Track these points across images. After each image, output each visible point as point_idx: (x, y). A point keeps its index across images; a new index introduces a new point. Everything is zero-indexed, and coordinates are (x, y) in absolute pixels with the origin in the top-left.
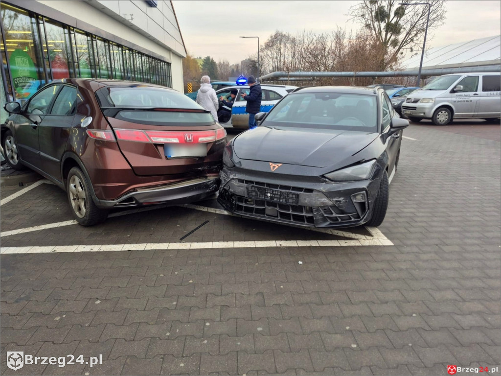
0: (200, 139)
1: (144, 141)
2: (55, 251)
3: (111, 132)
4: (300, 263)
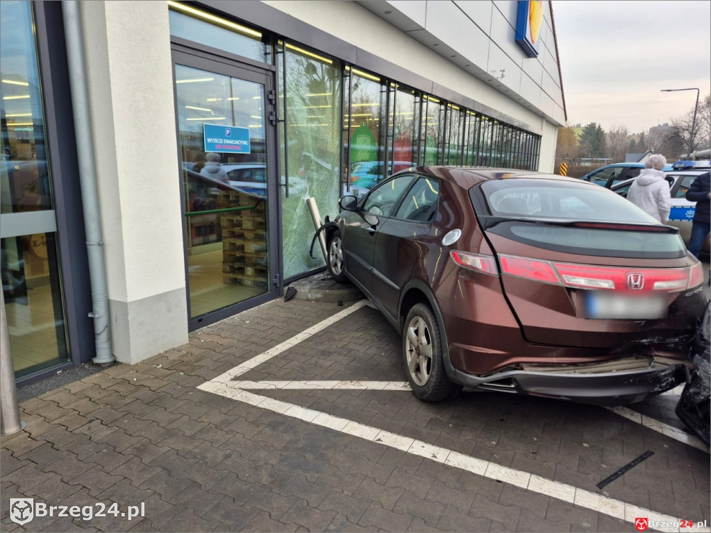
0: (657, 285)
1: (550, 281)
2: (379, 440)
3: (492, 259)
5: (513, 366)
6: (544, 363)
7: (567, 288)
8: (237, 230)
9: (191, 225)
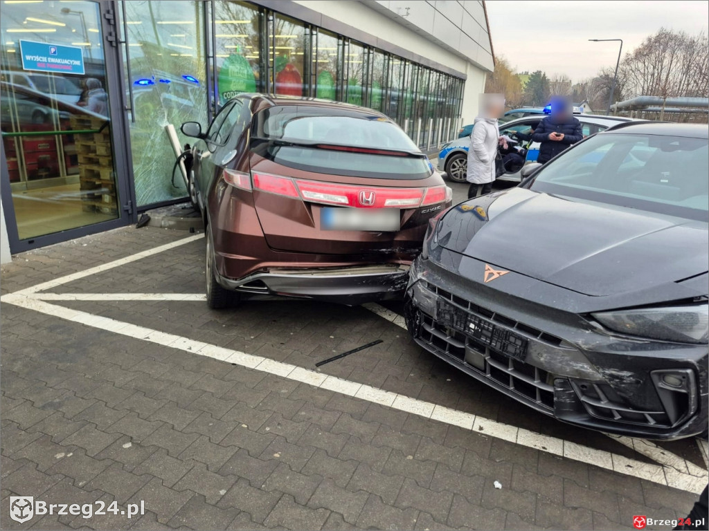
0: (388, 202)
1: (291, 195)
2: (148, 338)
3: (247, 176)
4: (498, 485)
5: (262, 270)
6: (288, 267)
7: (305, 202)
8: (91, 155)
9: (65, 152)
